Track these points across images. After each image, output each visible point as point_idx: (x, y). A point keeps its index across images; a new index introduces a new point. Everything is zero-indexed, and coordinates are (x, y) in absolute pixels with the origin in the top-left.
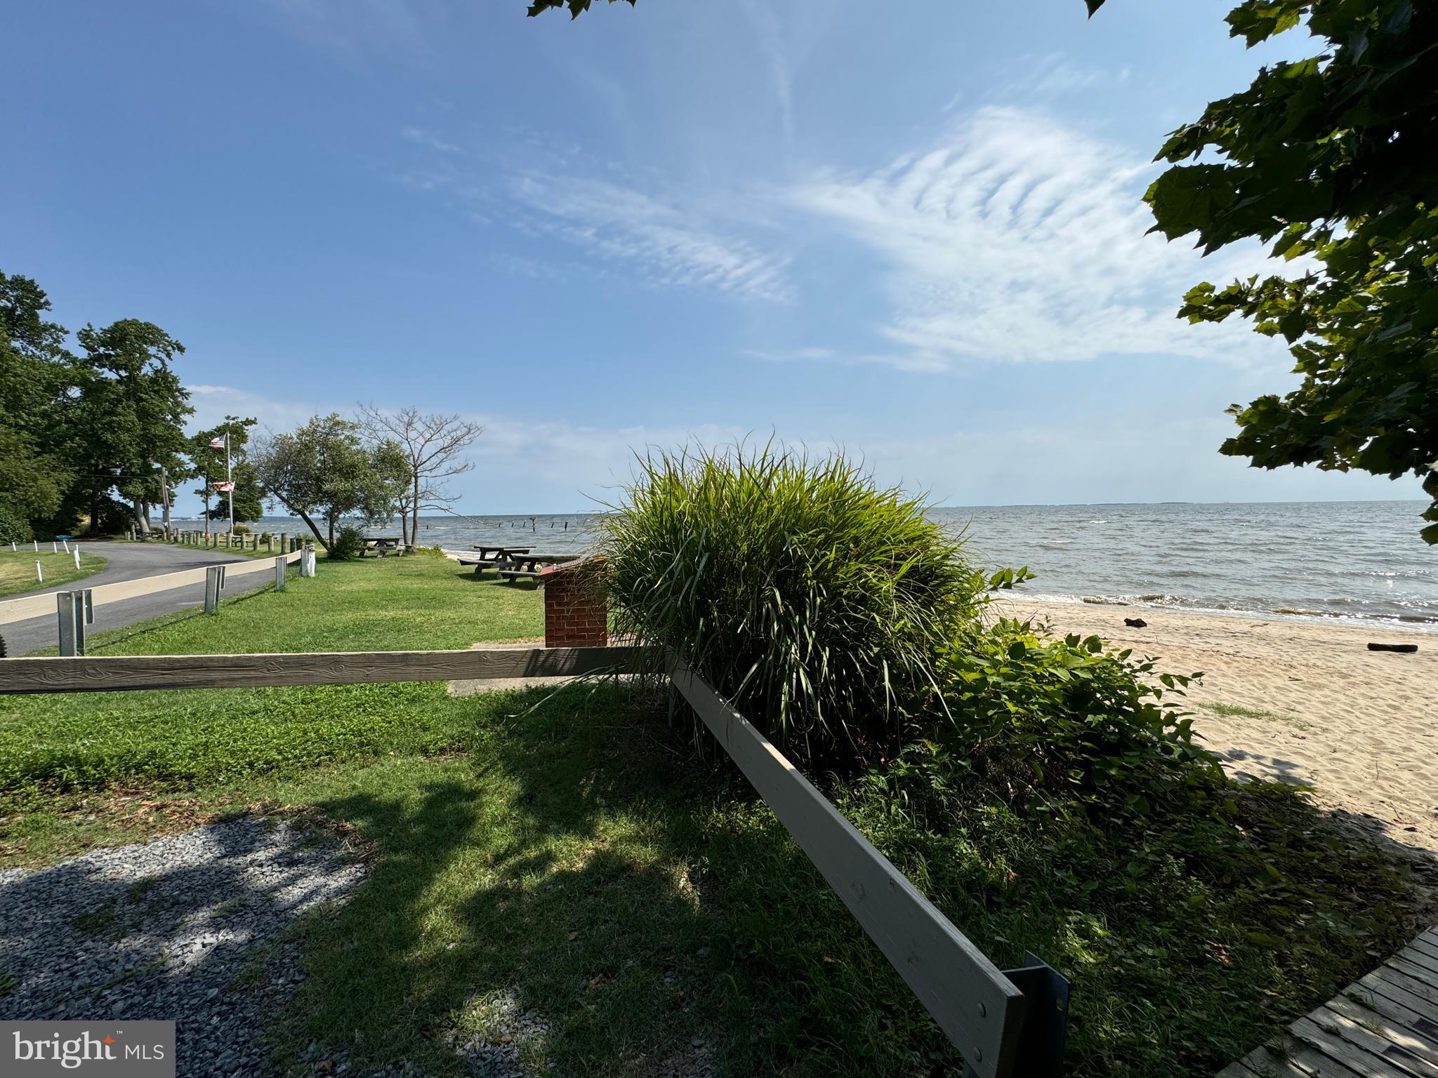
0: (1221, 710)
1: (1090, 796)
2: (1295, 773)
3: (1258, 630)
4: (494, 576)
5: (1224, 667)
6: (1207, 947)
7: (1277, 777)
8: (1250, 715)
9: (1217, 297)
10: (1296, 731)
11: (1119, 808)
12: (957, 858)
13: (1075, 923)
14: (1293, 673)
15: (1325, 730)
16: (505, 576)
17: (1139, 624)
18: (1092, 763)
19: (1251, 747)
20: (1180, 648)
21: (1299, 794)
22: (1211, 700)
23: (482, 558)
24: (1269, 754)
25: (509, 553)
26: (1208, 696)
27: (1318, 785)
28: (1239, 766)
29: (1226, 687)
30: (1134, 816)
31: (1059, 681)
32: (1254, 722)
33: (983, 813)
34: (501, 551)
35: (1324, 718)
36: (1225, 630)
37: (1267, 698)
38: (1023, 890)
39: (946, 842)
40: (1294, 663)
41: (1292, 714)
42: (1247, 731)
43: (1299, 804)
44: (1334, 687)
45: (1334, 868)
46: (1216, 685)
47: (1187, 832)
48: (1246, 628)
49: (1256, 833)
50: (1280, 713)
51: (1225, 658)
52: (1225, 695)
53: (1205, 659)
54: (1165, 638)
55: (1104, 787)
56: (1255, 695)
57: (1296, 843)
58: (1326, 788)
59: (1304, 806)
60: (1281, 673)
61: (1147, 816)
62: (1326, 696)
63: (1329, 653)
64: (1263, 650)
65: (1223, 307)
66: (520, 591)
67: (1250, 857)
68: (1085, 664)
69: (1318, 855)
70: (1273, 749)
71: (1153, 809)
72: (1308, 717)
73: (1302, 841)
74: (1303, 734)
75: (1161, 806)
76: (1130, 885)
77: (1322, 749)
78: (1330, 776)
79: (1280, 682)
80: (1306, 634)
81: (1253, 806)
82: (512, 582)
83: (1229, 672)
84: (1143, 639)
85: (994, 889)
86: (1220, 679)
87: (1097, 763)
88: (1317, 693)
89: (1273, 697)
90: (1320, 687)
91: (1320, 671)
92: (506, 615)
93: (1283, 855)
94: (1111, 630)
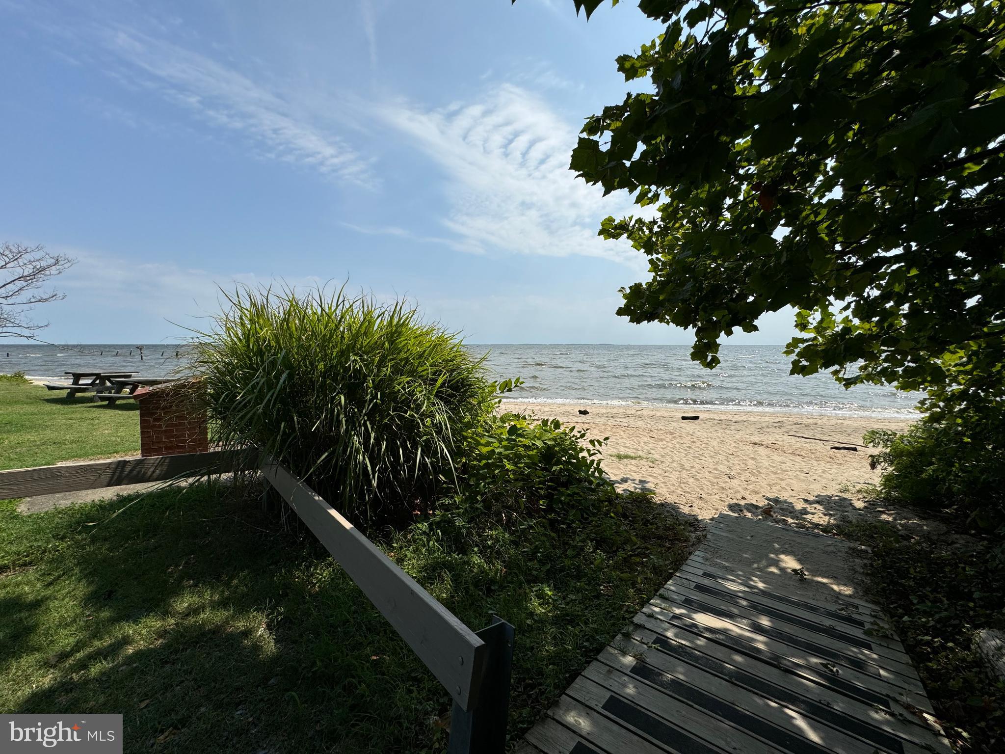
0: (620, 457)
1: (551, 514)
2: (648, 486)
3: (639, 413)
4: (91, 400)
5: (622, 433)
6: (602, 587)
7: (642, 489)
8: (632, 458)
9: (616, 225)
10: (651, 464)
11: (566, 519)
12: (471, 567)
13: (536, 591)
14: (651, 434)
15: (662, 462)
16: (103, 399)
17: (585, 413)
18: (553, 495)
19: (631, 475)
20: (604, 425)
21: (649, 496)
22: (615, 452)
23: (76, 382)
24: (638, 477)
25: (108, 378)
26: (615, 450)
27: (657, 491)
28: (625, 486)
29: (623, 444)
30: (573, 522)
31: (537, 447)
32: (633, 462)
33: (488, 536)
34: (98, 376)
35: (662, 456)
36: (624, 413)
37: (640, 448)
38: (509, 578)
39: (466, 559)
40: (652, 429)
41: (650, 456)
42: (630, 467)
43: (649, 501)
44: (668, 439)
45: (660, 532)
46: (618, 444)
47: (598, 526)
48: (633, 412)
49: (630, 521)
50: (644, 456)
51: (623, 429)
52: (622, 449)
53: (614, 430)
54: (597, 420)
55: (559, 508)
56: (635, 447)
57: (646, 522)
58: (661, 492)
59: (651, 503)
60: (646, 434)
61: (580, 521)
62: (664, 445)
63: (667, 423)
64: (640, 423)
65: (618, 231)
66: (120, 412)
67: (625, 534)
68: (551, 437)
69: (654, 527)
70: (641, 475)
71: (582, 516)
72: (656, 456)
73: (648, 521)
74: (652, 465)
75: (587, 514)
76: (568, 562)
77: (660, 472)
78: (663, 485)
79: (646, 439)
80: (658, 414)
81: (630, 506)
82: (111, 404)
83: (624, 437)
84: (587, 421)
85: (493, 581)
86: (620, 440)
87: (556, 495)
88: (660, 443)
89: (642, 447)
90: (662, 440)
91: (662, 432)
92: (102, 434)
93: (640, 530)
94: (571, 417)
